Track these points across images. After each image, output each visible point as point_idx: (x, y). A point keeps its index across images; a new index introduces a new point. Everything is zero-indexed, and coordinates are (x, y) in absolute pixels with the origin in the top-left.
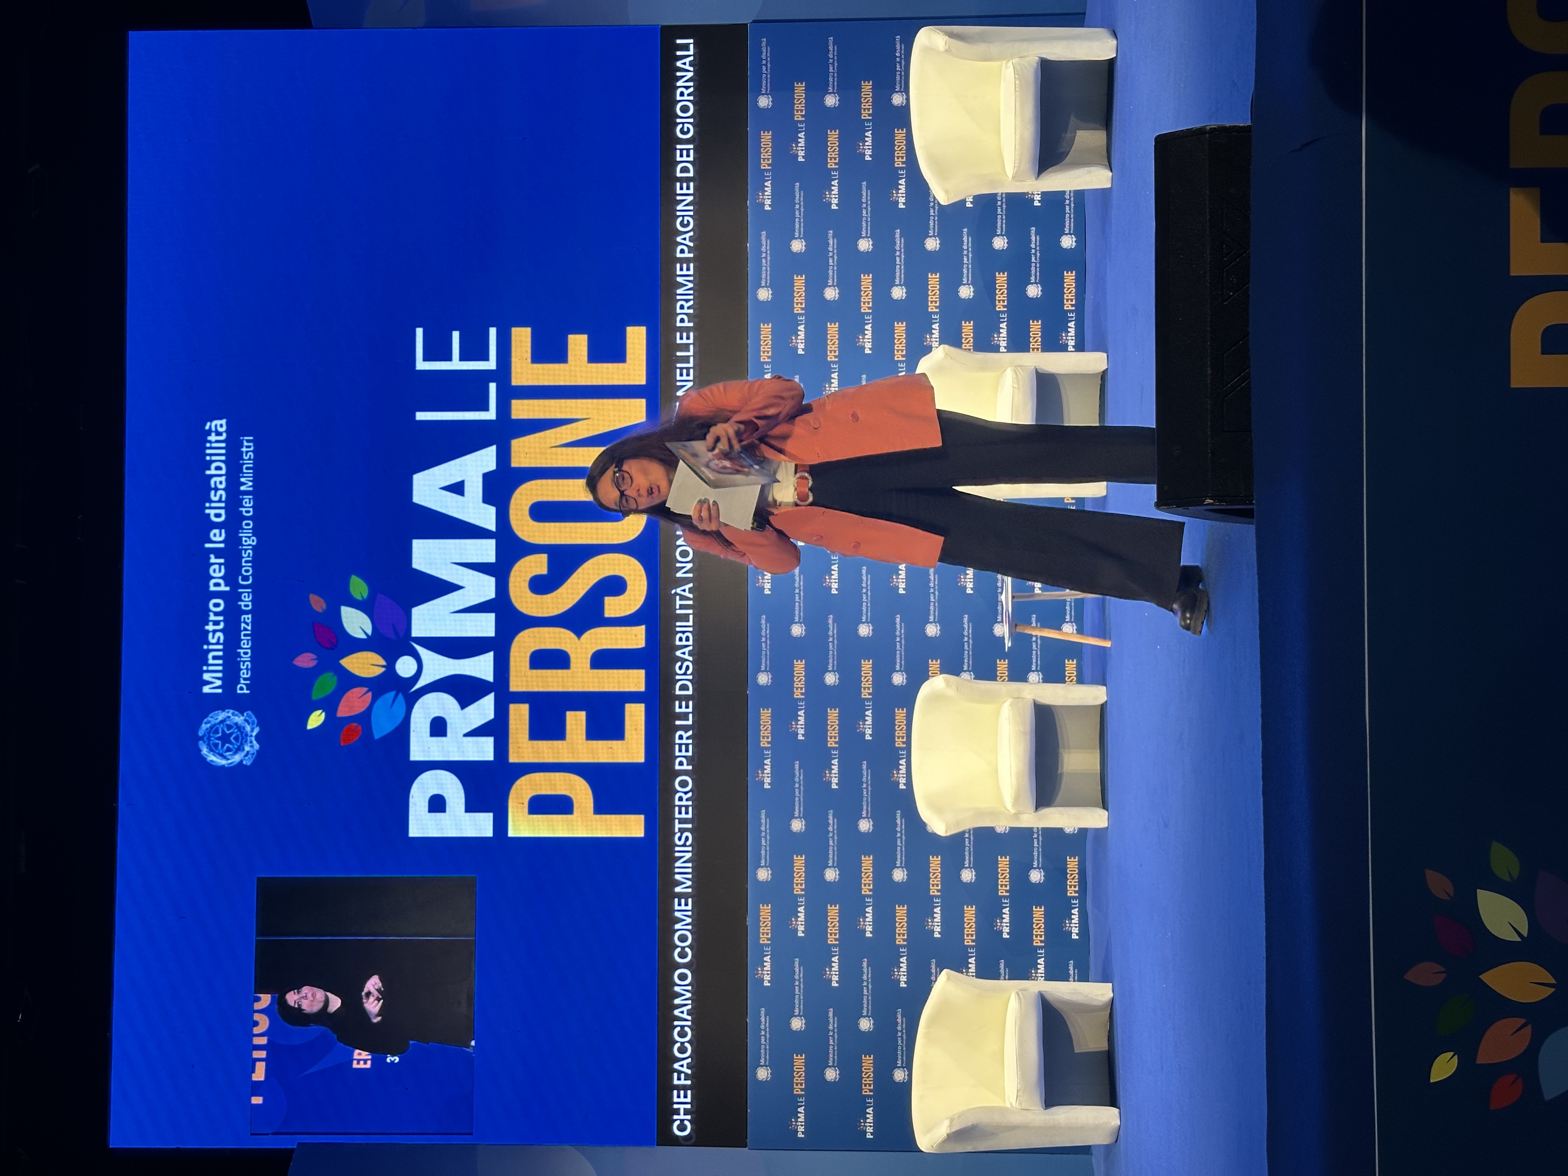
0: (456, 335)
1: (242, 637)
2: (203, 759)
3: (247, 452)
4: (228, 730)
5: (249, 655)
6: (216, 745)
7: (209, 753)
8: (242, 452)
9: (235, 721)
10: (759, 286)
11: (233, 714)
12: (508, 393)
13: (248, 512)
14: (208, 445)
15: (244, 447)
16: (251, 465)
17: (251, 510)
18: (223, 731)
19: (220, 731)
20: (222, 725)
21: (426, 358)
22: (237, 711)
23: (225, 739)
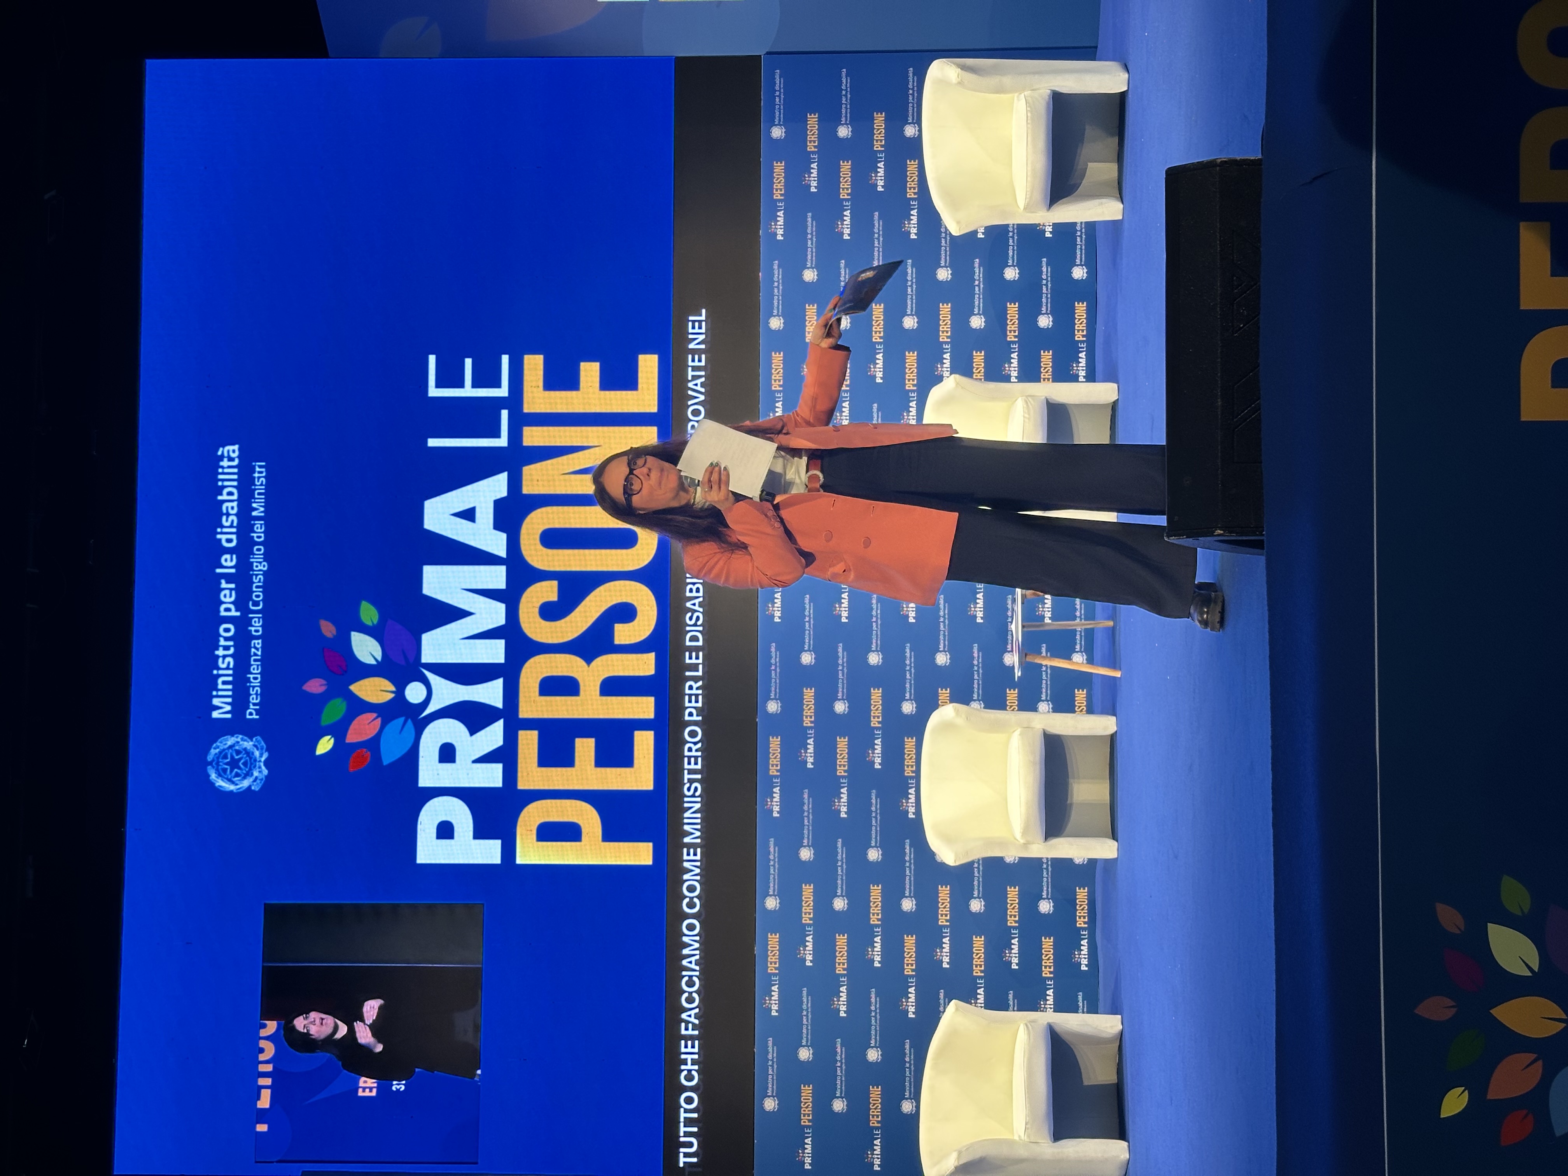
0: (468, 362)
1: (252, 663)
2: (212, 784)
3: (259, 478)
4: (237, 755)
5: (259, 680)
6: (225, 770)
7: (217, 778)
8: (255, 477)
9: (244, 747)
10: (771, 315)
11: (242, 739)
12: (520, 420)
13: (259, 537)
14: (220, 470)
15: (257, 473)
16: (263, 491)
17: (262, 535)
18: (232, 757)
19: (229, 756)
20: (230, 751)
21: (438, 386)
22: (246, 736)
23: (234, 764)
